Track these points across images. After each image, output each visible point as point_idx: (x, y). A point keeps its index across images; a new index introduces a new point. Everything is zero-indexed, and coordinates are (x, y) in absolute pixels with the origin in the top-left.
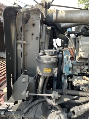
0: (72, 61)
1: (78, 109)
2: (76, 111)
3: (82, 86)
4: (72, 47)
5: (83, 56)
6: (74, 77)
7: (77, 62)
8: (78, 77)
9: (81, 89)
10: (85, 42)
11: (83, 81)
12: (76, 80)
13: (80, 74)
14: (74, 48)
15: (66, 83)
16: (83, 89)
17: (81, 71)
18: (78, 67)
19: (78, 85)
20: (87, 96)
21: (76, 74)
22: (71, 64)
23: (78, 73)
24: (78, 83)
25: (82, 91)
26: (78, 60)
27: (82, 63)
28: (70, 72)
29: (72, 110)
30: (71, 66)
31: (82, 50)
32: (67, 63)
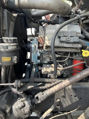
0: (40, 50)
1: (42, 94)
2: (39, 97)
3: (50, 73)
4: (42, 36)
5: (48, 44)
6: (44, 65)
7: (45, 51)
8: (48, 66)
9: (48, 76)
10: (51, 30)
11: (51, 68)
12: (45, 68)
13: (50, 63)
14: (43, 37)
15: (34, 71)
16: (50, 76)
17: (50, 59)
18: (47, 55)
19: (46, 73)
20: (52, 82)
21: (46, 62)
22: (39, 53)
23: (48, 62)
24: (46, 71)
25: (50, 78)
26: (45, 49)
27: (49, 51)
28: (39, 61)
29: (36, 96)
30: (39, 54)
31: (48, 38)
32: (35, 52)
